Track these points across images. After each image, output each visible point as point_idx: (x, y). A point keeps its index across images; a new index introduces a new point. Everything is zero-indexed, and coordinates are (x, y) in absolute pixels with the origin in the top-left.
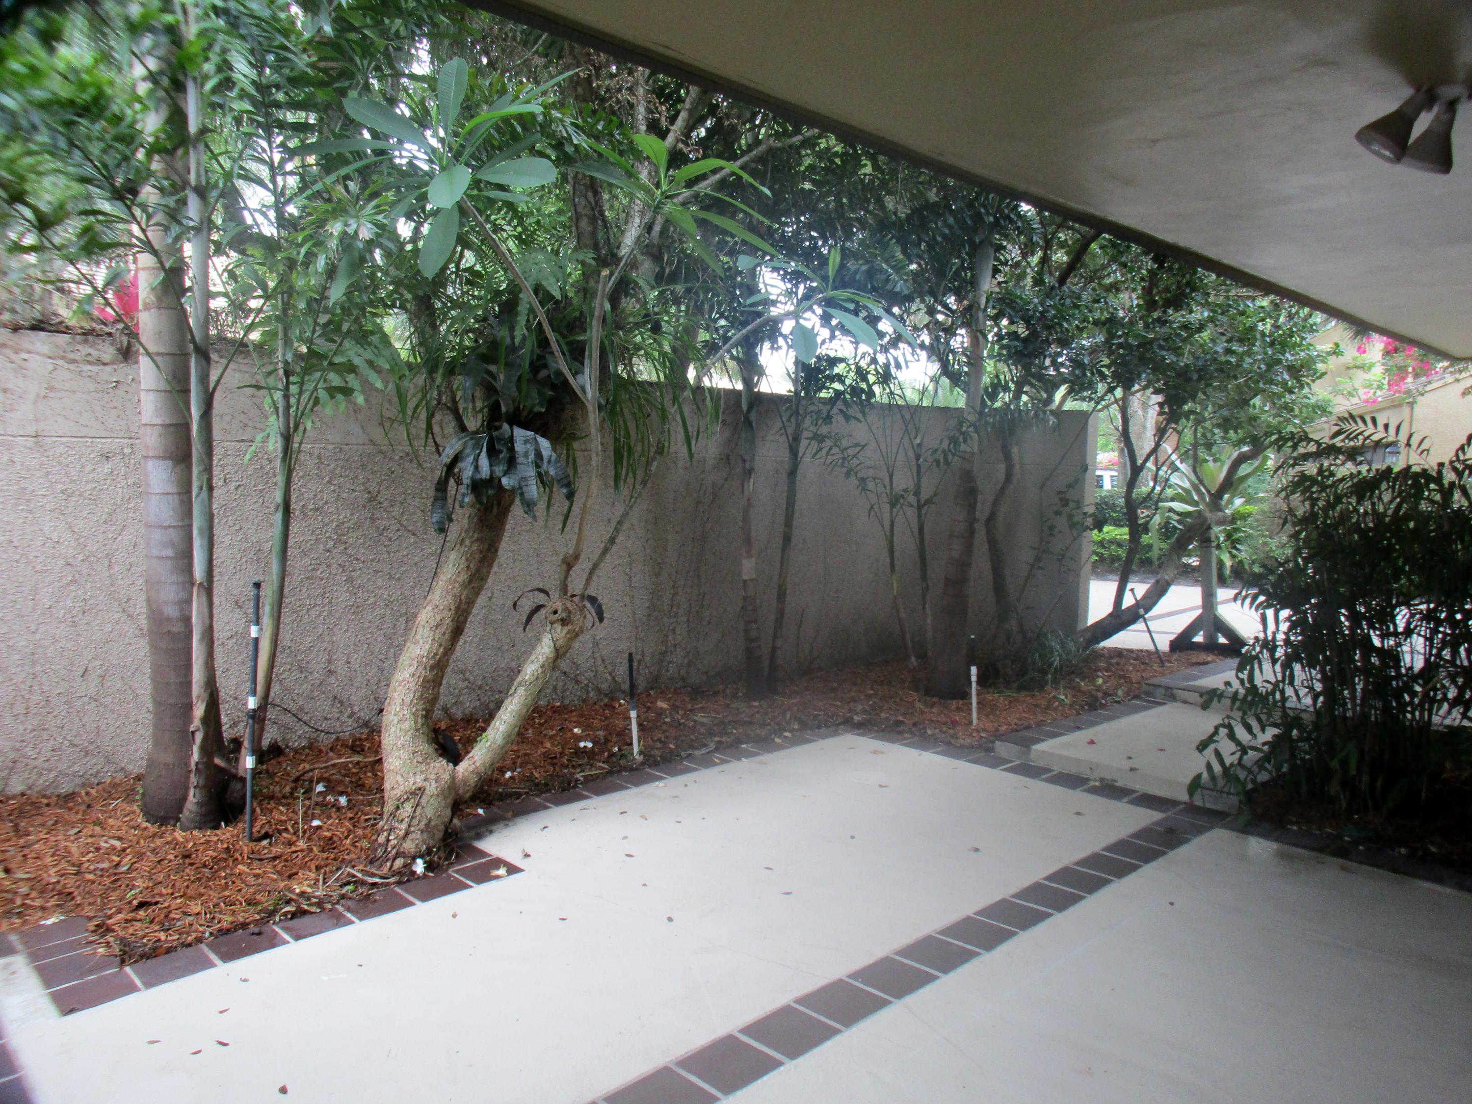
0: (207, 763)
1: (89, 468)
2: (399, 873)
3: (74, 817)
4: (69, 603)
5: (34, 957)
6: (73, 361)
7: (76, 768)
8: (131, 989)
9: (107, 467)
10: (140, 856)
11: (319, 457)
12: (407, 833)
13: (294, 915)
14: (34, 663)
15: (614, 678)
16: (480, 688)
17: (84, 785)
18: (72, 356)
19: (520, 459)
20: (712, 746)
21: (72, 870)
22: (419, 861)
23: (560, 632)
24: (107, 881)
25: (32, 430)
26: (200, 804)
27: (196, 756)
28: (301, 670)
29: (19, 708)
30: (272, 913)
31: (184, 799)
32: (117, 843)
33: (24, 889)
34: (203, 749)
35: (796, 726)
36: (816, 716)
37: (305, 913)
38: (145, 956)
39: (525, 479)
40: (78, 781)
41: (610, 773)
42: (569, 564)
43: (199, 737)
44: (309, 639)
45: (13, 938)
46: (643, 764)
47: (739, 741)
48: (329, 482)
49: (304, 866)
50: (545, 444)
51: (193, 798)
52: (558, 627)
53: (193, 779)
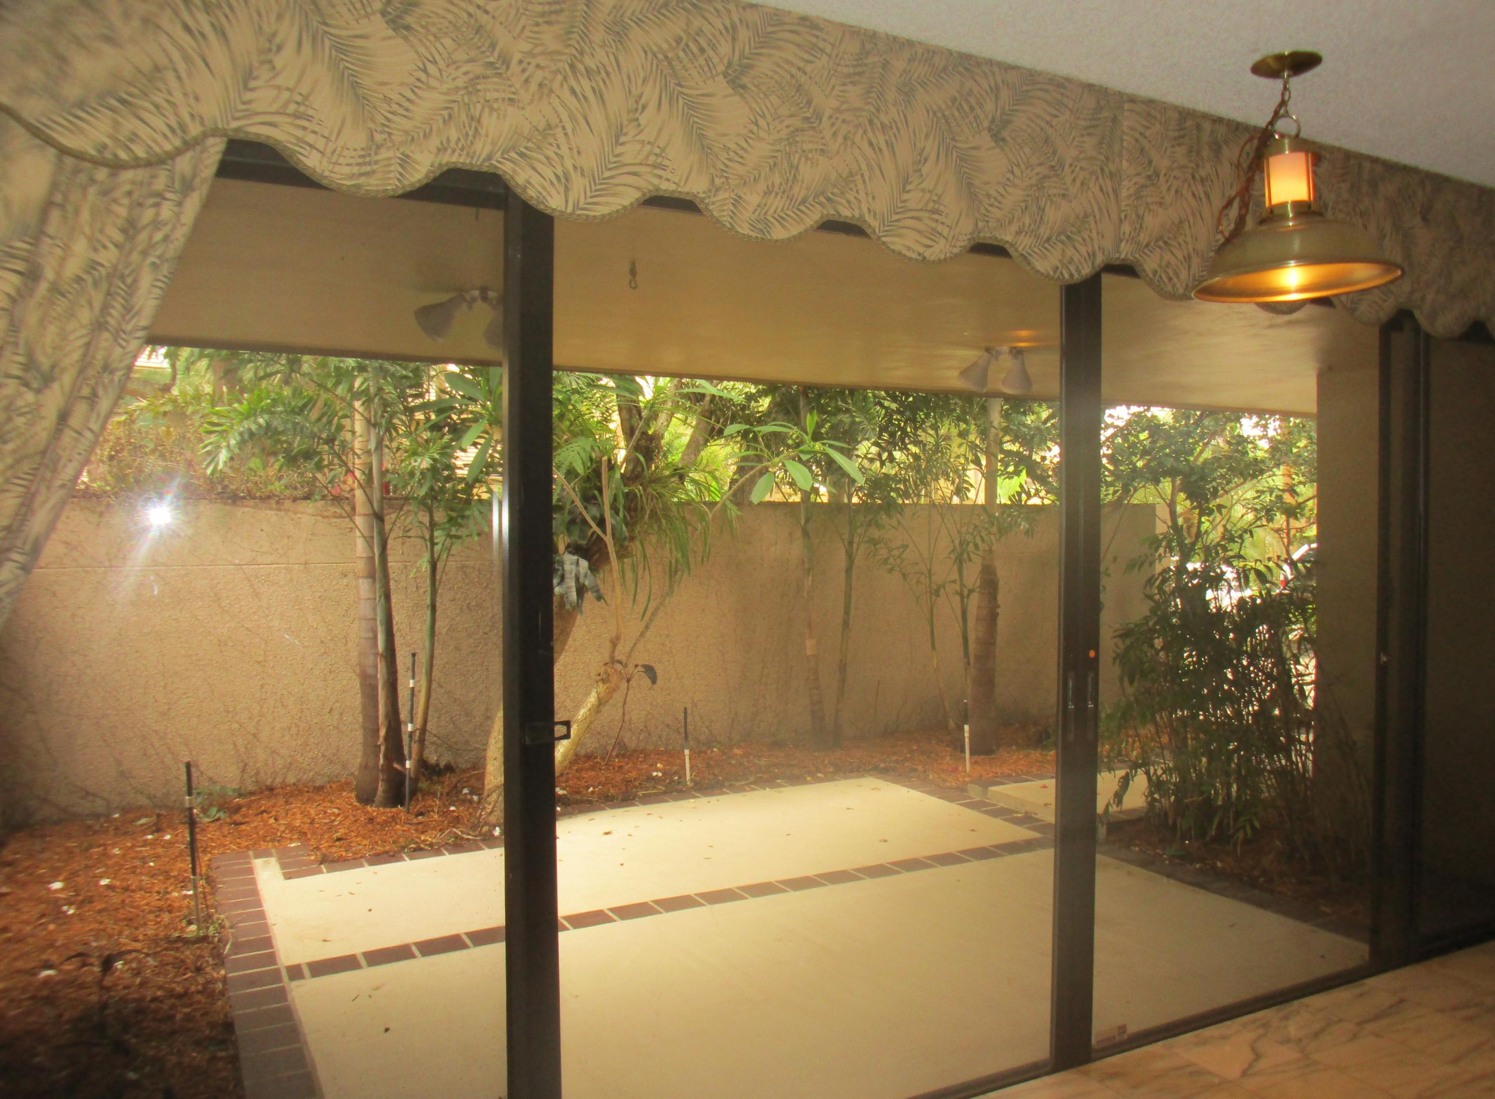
0: (388, 766)
1: (334, 582)
2: (485, 835)
3: (318, 798)
4: (323, 667)
5: (280, 859)
6: (327, 517)
7: (326, 770)
8: (321, 872)
9: (345, 581)
10: (347, 817)
11: (479, 570)
12: (492, 812)
13: (415, 850)
14: (302, 704)
15: (710, 731)
16: (599, 733)
17: (329, 782)
18: (326, 514)
19: (567, 575)
20: (752, 779)
21: (309, 821)
22: (497, 829)
23: (602, 688)
24: (325, 828)
25: (303, 560)
26: (384, 792)
27: (381, 761)
28: (467, 715)
29: (294, 730)
30: (403, 848)
31: (376, 789)
32: (336, 811)
33: (282, 828)
34: (386, 757)
35: (831, 770)
36: (851, 763)
37: (421, 849)
38: (333, 861)
39: (569, 588)
40: (326, 779)
41: (665, 793)
42: (614, 643)
43: (383, 748)
44: (472, 694)
45: (273, 851)
46: (692, 788)
47: (776, 777)
48: (486, 587)
49: (434, 828)
50: (584, 563)
51: (381, 787)
52: (600, 684)
53: (381, 777)
